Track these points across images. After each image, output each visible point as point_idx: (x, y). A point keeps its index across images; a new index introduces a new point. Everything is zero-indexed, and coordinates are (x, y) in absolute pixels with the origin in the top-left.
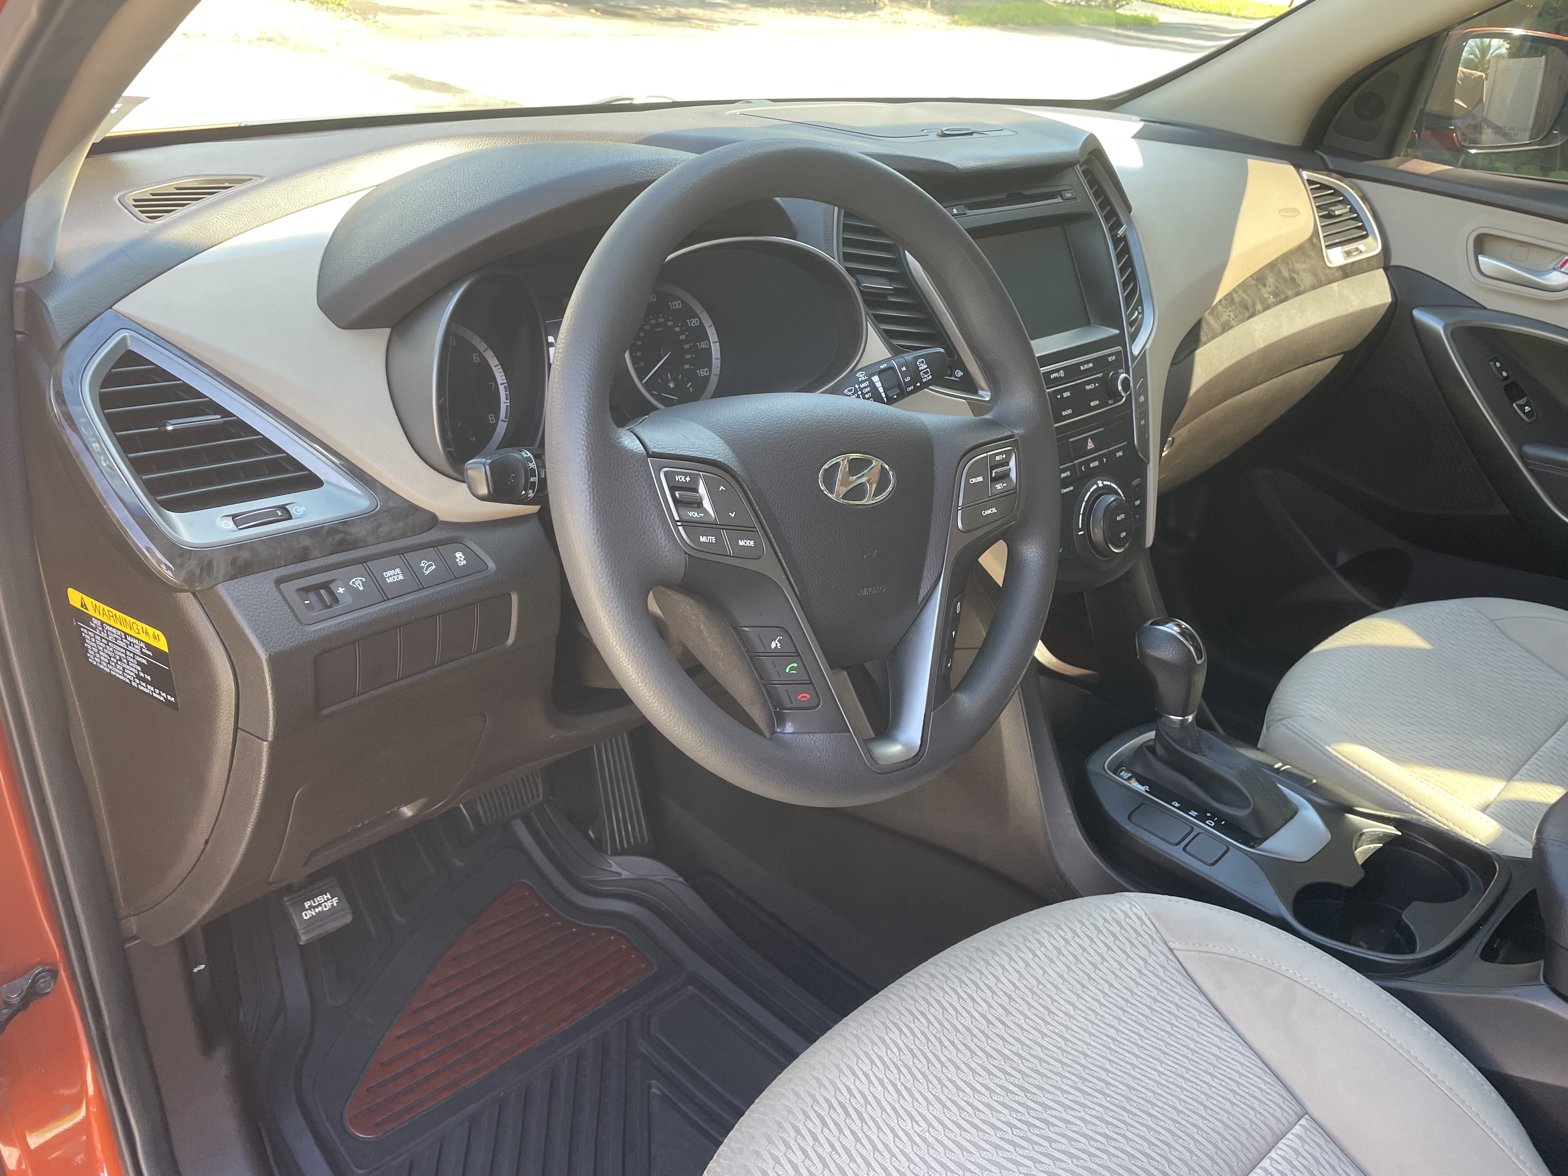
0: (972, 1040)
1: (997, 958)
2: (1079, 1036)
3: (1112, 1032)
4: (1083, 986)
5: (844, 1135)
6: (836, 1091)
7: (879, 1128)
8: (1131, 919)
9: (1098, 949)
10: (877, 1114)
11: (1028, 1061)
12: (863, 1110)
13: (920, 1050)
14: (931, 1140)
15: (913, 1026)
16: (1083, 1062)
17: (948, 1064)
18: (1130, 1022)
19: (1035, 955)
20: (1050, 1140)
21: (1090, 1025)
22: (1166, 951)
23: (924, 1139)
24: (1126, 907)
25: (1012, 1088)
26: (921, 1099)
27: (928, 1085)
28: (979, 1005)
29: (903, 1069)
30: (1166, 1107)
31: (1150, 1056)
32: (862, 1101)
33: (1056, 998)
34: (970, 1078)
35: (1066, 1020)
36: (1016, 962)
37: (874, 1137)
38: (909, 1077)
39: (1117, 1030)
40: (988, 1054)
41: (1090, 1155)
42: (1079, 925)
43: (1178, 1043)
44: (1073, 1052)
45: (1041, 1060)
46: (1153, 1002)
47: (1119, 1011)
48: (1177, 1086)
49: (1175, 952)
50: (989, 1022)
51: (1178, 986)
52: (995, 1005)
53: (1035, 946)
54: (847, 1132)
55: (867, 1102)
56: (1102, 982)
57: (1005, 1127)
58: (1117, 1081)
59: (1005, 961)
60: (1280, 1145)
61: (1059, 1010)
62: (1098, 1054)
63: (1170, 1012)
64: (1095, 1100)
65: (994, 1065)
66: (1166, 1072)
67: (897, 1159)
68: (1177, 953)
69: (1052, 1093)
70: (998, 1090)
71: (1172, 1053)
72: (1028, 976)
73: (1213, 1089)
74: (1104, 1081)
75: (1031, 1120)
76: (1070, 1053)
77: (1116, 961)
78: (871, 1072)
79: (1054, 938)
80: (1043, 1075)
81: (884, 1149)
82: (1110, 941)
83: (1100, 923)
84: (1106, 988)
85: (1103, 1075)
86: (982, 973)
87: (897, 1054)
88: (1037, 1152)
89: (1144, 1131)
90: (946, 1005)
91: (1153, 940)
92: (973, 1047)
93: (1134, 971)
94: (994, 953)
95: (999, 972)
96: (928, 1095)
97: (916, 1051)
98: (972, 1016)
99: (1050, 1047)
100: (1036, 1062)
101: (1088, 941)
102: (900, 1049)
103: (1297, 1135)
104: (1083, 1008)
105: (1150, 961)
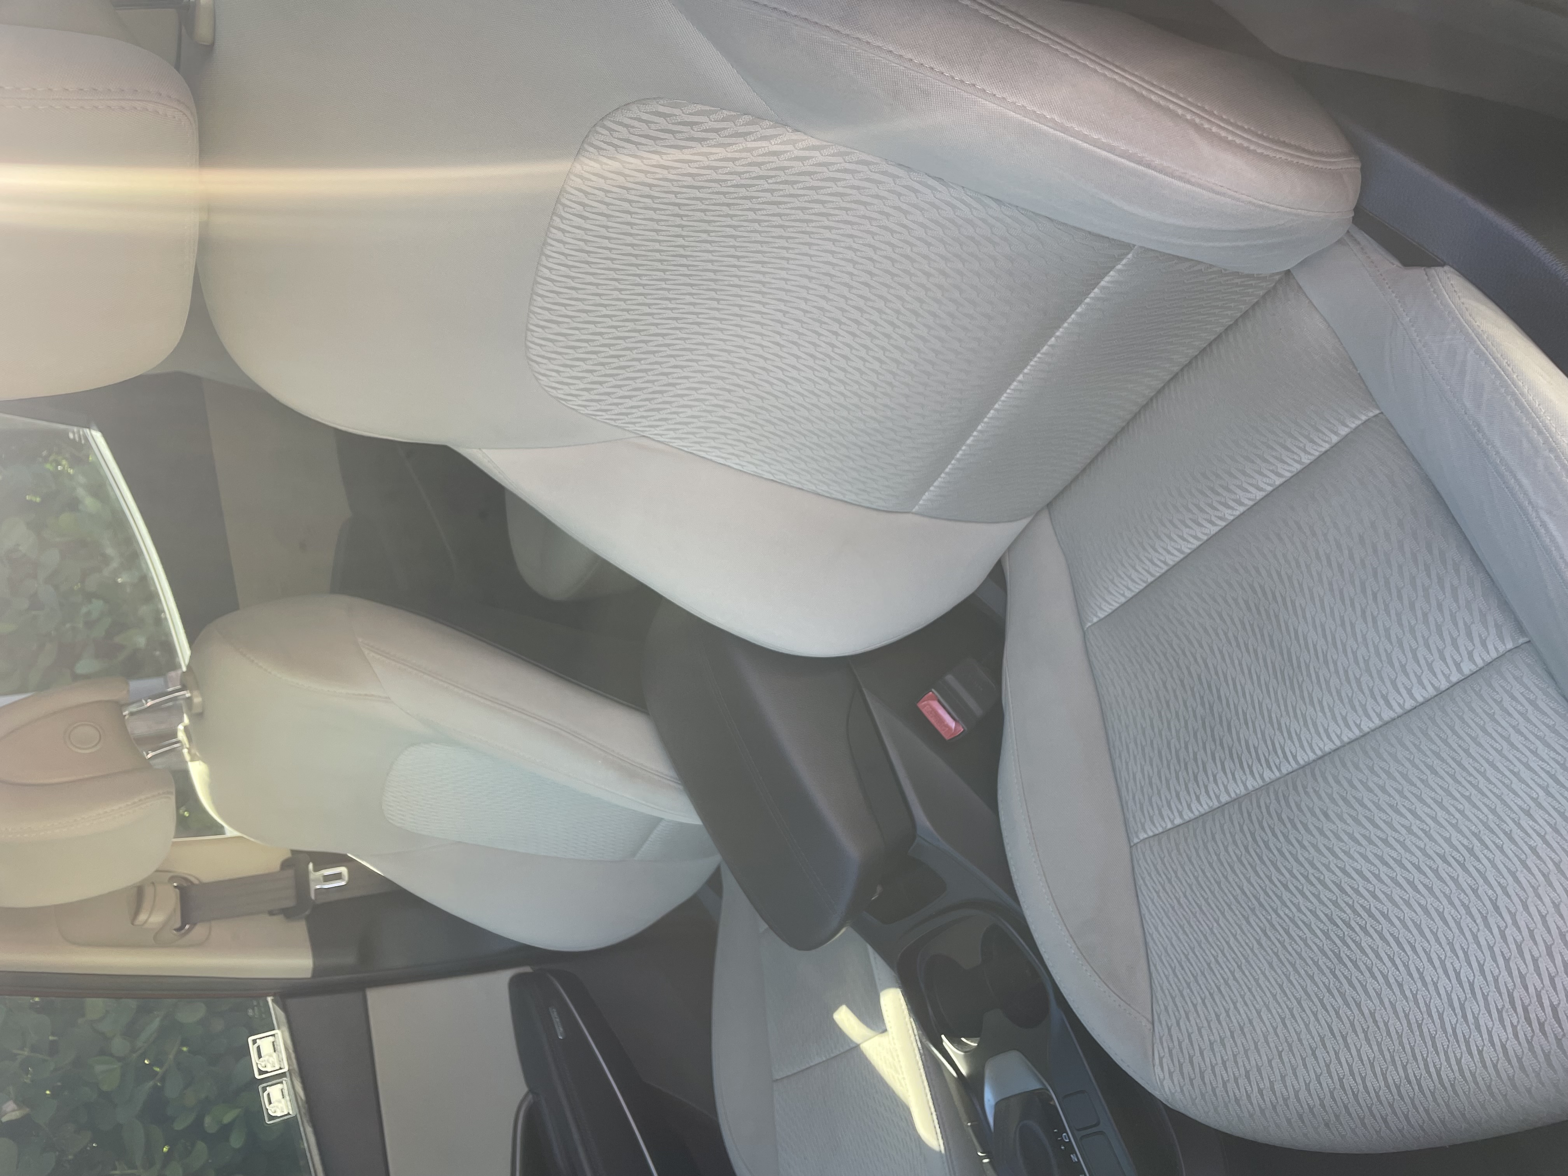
0: (1368, 1027)
1: (1311, 1102)
2: (1268, 984)
3: (1238, 975)
4: (1242, 1029)
5: (1536, 989)
6: (1532, 1039)
7: (1496, 980)
8: (1169, 1068)
9: (1212, 1056)
10: (1493, 996)
11: (1324, 983)
12: (1508, 1006)
13: (1425, 1043)
14: (1447, 948)
15: (1424, 1072)
16: (1275, 959)
17: (1401, 1015)
18: (1219, 976)
19: (1271, 1083)
20: (1335, 904)
21: (1253, 990)
22: (1156, 1023)
23: (1453, 951)
24: (1167, 1083)
25: (1349, 964)
26: (1442, 992)
27: (1430, 1002)
28: (1347, 1061)
29: (1450, 1031)
30: (1226, 891)
31: (1218, 939)
32: (1505, 1015)
33: (1271, 1030)
34: (1385, 991)
35: (1272, 1004)
36: (1293, 1086)
37: (1505, 973)
38: (1446, 1019)
39: (1232, 973)
40: (1358, 1005)
41: (1306, 878)
42: (1217, 1091)
43: (1190, 939)
44: (1280, 972)
45: (1312, 978)
46: (1191, 984)
47: (1222, 990)
48: (1209, 905)
49: (1150, 1019)
50: (1344, 1039)
51: (1164, 988)
52: (1332, 1053)
53: (1267, 1094)
54: (1531, 990)
55: (1500, 1012)
56: (1224, 1023)
57: (1372, 931)
58: (1255, 930)
59: (1303, 1094)
60: (1161, 830)
61: (1274, 1018)
62: (1260, 960)
63: (1183, 969)
64: (1281, 921)
65: (1357, 993)
66: (1212, 920)
67: (1488, 942)
68: (1149, 1017)
69: (1315, 944)
70: (1363, 968)
71: (1199, 933)
72: (1288, 1065)
73: (1183, 890)
74: (1266, 934)
75: (1345, 928)
76: (1283, 973)
77: (1202, 1037)
78: (1486, 1043)
79: (1247, 1092)
80: (1316, 964)
81: (1498, 958)
82: (1197, 1059)
83: (1197, 1081)
84: (1223, 1016)
85: (1264, 940)
86: (1332, 1093)
87: (1450, 1049)
88: (1352, 898)
89: (1254, 879)
90: (1380, 1078)
91: (1161, 1039)
92: (1370, 1021)
93: (1191, 1018)
94: (1311, 1110)
95: (1314, 1085)
96: (1434, 993)
97: (1429, 1043)
98: (1358, 1051)
99: (1298, 987)
100: (1316, 978)
101: (1217, 1069)
102: (1446, 1053)
103: (1145, 832)
104: (1252, 1008)
105: (1174, 1021)
